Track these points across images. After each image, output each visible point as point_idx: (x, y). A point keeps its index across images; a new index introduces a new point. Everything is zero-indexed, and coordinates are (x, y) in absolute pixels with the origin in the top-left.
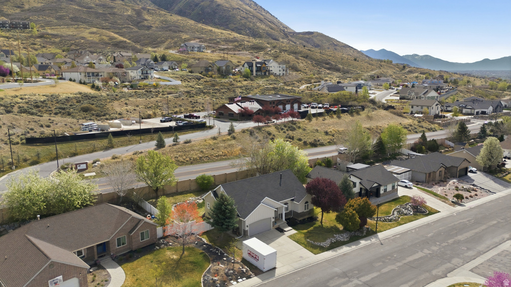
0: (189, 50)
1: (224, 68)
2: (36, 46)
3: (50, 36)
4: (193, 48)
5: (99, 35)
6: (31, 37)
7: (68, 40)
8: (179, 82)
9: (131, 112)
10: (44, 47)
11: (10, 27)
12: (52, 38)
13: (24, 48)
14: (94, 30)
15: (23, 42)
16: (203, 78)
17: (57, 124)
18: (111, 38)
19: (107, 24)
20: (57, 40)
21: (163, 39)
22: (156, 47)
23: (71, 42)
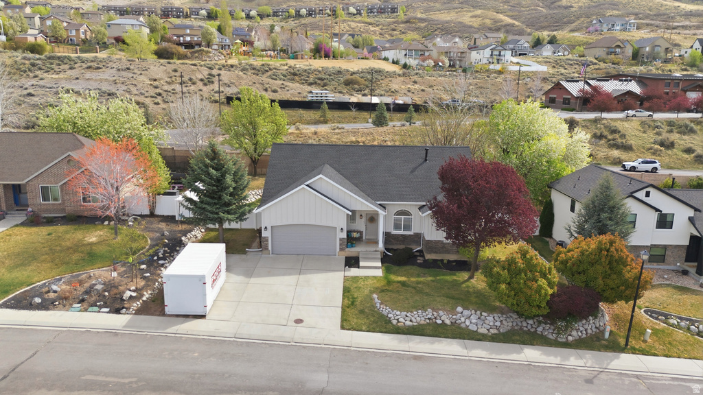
0: (605, 31)
1: (647, 49)
2: (395, 32)
3: (417, 21)
4: (613, 25)
5: (480, 19)
6: (394, 22)
7: (435, 25)
8: (544, 68)
9: (413, 93)
10: (403, 33)
11: (378, 12)
12: (419, 22)
13: (381, 34)
14: (479, 12)
15: (384, 28)
16: (596, 64)
17: (288, 90)
18: (496, 21)
19: (506, 7)
20: (423, 25)
21: (573, 18)
22: (556, 30)
23: (438, 26)
